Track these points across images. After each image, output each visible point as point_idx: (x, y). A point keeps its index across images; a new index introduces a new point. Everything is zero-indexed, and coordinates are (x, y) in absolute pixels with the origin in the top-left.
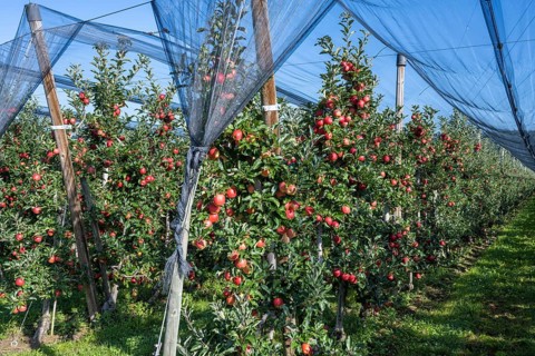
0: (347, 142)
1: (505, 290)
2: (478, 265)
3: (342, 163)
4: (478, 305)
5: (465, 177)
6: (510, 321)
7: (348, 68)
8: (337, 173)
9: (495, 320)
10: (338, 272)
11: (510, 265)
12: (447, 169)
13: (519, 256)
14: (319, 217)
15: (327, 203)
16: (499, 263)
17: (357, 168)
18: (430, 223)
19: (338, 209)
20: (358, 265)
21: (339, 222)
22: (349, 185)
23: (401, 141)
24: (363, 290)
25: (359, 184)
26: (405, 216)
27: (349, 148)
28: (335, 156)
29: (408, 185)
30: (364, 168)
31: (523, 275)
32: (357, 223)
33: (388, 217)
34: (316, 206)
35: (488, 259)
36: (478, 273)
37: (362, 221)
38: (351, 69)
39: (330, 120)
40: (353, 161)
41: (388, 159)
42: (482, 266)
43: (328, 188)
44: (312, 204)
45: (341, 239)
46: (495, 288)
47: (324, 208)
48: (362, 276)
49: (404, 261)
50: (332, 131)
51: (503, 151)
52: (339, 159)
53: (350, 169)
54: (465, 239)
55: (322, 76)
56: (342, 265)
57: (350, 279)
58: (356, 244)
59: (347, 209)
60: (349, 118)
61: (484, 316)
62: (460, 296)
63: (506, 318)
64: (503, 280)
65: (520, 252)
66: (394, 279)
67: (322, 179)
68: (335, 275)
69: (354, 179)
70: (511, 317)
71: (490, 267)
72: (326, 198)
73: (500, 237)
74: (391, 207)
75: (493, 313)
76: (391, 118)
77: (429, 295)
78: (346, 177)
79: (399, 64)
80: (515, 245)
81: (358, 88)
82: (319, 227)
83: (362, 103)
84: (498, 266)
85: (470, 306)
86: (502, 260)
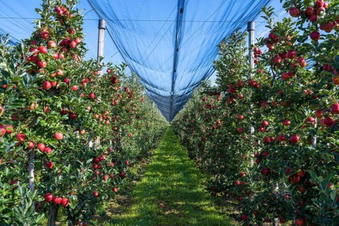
0: (61, 72)
1: (167, 192)
2: (146, 176)
3: (56, 91)
4: (154, 206)
5: (137, 117)
6: (176, 215)
7: (61, 12)
8: (51, 101)
9: (167, 216)
10: (51, 196)
11: (165, 175)
12: (127, 111)
13: (168, 168)
14: (31, 144)
15: (40, 130)
16: (159, 173)
17: (69, 99)
18: (118, 148)
19: (51, 136)
20: (71, 188)
21: (52, 148)
22: (63, 113)
23: (102, 85)
24: (73, 210)
25: (70, 113)
26: (102, 143)
27: (63, 78)
28: (49, 85)
29: (107, 119)
30: (75, 100)
31: (174, 180)
32: (68, 149)
33: (91, 144)
34: (29, 133)
35: (151, 171)
36: (148, 182)
37: (72, 147)
38: (65, 13)
39: (45, 49)
40: (67, 90)
41: (93, 96)
42: (149, 176)
43: (41, 115)
44: (24, 131)
45: (53, 164)
46: (161, 191)
47: (37, 135)
48: (75, 198)
49: (104, 179)
50: (46, 60)
51: (154, 104)
52: (53, 88)
53: (63, 98)
54: (139, 158)
55: (37, 10)
56: (54, 189)
57: (62, 202)
58: (68, 168)
59: (60, 135)
60: (62, 55)
61: (159, 214)
62: (140, 200)
63: (173, 213)
64: (164, 185)
65: (168, 166)
66: (99, 195)
67: (34, 106)
68: (47, 200)
69: (67, 109)
70: (176, 212)
71: (154, 176)
72: (39, 125)
73: (155, 157)
74: (93, 136)
75: (165, 211)
76: (95, 66)
77: (119, 202)
78: (59, 105)
79: (100, 28)
80: (164, 161)
81: (70, 31)
82: (31, 153)
83: (74, 44)
84: (158, 175)
85: (149, 207)
86: (160, 171)
